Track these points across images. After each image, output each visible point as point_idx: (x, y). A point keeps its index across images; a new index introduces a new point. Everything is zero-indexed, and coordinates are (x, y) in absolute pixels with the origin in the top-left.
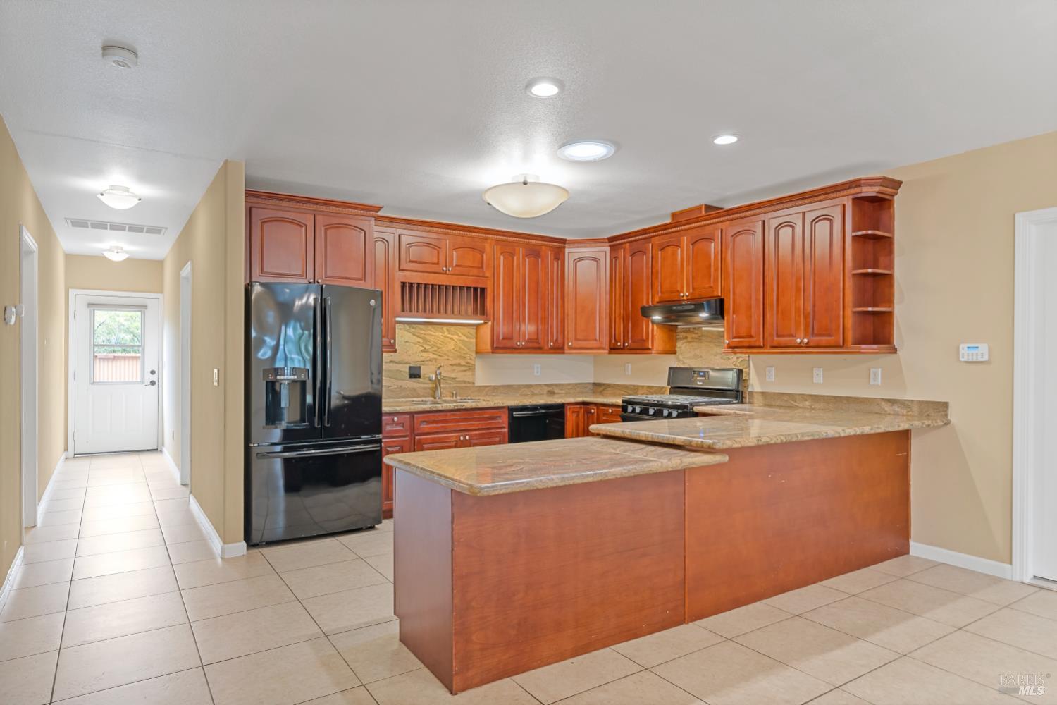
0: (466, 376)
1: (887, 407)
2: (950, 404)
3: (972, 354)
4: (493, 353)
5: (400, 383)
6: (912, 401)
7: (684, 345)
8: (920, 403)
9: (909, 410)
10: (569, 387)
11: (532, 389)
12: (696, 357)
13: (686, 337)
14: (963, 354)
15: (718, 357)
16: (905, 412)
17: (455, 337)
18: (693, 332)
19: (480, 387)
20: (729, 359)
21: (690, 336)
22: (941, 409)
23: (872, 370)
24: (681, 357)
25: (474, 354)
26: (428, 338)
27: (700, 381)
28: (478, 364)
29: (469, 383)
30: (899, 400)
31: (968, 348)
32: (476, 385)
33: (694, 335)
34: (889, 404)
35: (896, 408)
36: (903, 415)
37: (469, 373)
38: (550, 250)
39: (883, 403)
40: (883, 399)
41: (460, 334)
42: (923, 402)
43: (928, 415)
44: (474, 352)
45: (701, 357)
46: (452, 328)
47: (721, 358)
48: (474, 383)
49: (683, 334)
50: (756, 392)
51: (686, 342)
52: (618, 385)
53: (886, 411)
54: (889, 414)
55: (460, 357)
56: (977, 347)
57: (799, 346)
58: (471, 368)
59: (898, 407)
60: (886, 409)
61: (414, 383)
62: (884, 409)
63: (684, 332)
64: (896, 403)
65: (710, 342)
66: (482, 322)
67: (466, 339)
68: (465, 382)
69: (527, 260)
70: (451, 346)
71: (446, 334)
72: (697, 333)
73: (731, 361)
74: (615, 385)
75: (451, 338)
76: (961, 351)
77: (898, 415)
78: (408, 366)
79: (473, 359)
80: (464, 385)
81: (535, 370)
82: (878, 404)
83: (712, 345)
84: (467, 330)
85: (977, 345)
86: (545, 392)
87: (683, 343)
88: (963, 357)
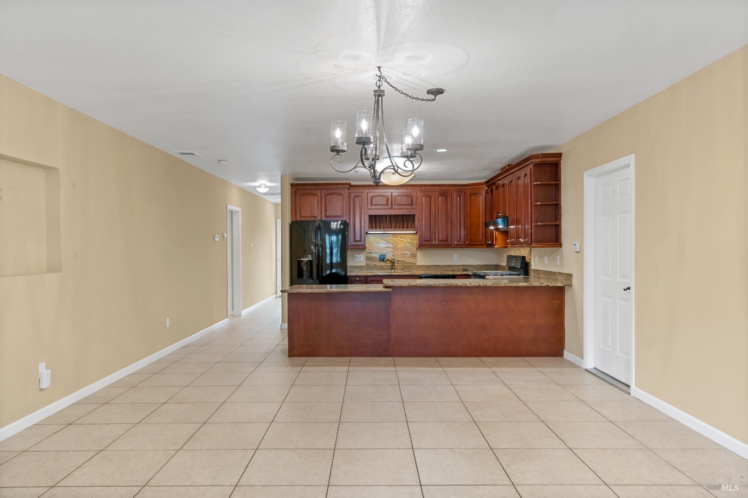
0: (412, 260)
5: (375, 263)
10: (478, 267)
11: (452, 268)
17: (405, 240)
19: (419, 265)
26: (389, 240)
28: (419, 255)
29: (413, 263)
32: (417, 264)
37: (412, 258)
38: (455, 192)
41: (407, 238)
44: (416, 248)
46: (403, 236)
55: (407, 250)
58: (414, 256)
61: (382, 264)
66: (415, 232)
67: (411, 241)
68: (410, 263)
69: (440, 198)
70: (402, 245)
71: (399, 239)
75: (402, 241)
78: (378, 255)
79: (416, 251)
80: (410, 265)
81: (455, 257)
84: (411, 236)
86: (461, 270)
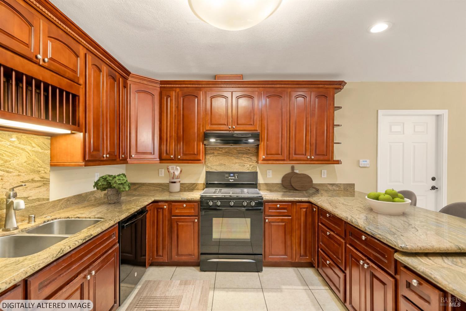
0: (40, 193)
1: (330, 187)
2: (355, 184)
3: (365, 164)
4: (85, 166)
6: (341, 184)
7: (212, 158)
8: (344, 184)
9: (339, 188)
12: (221, 165)
13: (213, 153)
14: (361, 164)
15: (237, 165)
16: (338, 189)
17: (28, 148)
18: (219, 150)
19: (55, 201)
20: (244, 166)
21: (216, 153)
22: (352, 187)
23: (322, 171)
24: (209, 165)
25: (49, 168)
27: (231, 180)
28: (53, 178)
29: (44, 199)
30: (335, 184)
31: (363, 161)
32: (51, 200)
33: (219, 152)
34: (331, 186)
35: (334, 187)
36: (338, 190)
37: (43, 189)
38: (121, 78)
39: (328, 185)
40: (328, 184)
41: (34, 145)
42: (345, 184)
43: (347, 189)
44: (49, 166)
45: (224, 165)
46: (24, 137)
47: (239, 165)
48: (48, 199)
49: (211, 151)
50: (262, 184)
51: (213, 156)
52: (153, 184)
53: (330, 189)
54: (331, 190)
55: (34, 171)
56: (366, 161)
57: (308, 160)
58: (45, 182)
59: (335, 187)
60: (330, 188)
62: (329, 188)
63: (211, 149)
64: (334, 185)
65: (231, 156)
66: (69, 132)
67: (40, 150)
68: (39, 200)
69: (109, 80)
71: (16, 143)
72: (222, 151)
73: (246, 167)
74: (149, 183)
76: (361, 163)
77: (335, 190)
79: (48, 172)
80: (38, 203)
82: (326, 186)
83: (233, 158)
84: (41, 139)
85: (366, 160)
87: (211, 157)
88: (361, 165)
